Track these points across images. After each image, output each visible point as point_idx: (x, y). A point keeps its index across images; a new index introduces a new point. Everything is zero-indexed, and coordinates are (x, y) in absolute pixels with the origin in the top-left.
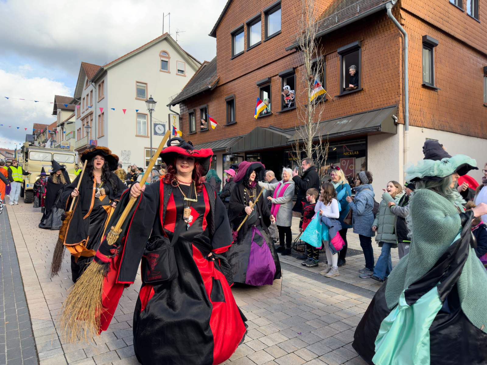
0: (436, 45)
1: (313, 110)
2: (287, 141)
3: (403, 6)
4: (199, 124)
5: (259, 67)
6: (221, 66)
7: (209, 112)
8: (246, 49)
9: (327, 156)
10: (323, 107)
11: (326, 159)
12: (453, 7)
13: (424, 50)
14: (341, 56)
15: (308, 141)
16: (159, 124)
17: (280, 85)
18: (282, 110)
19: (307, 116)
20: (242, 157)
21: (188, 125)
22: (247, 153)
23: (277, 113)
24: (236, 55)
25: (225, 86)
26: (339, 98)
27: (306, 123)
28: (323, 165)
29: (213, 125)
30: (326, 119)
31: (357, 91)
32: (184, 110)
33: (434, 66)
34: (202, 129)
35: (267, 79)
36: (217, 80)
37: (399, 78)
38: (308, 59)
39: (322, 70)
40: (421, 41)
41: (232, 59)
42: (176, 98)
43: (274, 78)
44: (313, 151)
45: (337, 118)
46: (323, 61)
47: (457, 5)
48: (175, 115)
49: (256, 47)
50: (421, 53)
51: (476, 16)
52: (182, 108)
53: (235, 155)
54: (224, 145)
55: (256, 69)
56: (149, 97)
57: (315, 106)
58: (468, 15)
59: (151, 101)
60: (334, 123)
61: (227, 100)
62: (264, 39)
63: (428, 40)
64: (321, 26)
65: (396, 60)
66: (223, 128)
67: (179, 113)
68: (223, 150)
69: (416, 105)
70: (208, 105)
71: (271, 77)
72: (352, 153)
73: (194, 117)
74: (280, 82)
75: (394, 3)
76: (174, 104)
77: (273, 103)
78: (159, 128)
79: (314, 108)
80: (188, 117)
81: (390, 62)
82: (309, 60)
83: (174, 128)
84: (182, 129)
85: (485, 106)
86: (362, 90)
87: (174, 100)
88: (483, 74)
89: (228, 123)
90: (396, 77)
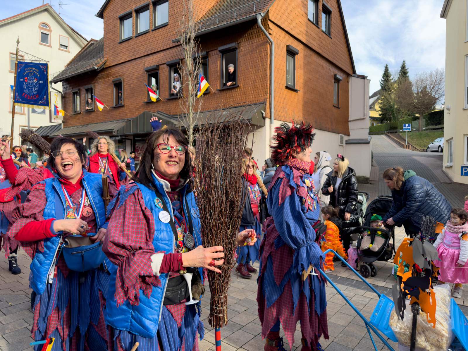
0: (297, 54)
3: (270, 18)
4: (83, 104)
5: (147, 54)
6: (108, 49)
7: (95, 93)
8: (135, 35)
12: (311, 24)
13: (288, 56)
14: (221, 54)
15: (189, 128)
17: (167, 73)
18: (169, 98)
20: (131, 140)
21: (72, 104)
22: (135, 136)
23: (165, 99)
24: (124, 39)
25: (112, 69)
26: (219, 92)
29: (101, 107)
30: (210, 109)
32: (68, 88)
33: (295, 71)
35: (155, 67)
36: (103, 61)
37: (267, 79)
40: (285, 49)
41: (120, 43)
42: (58, 76)
43: (162, 66)
45: (217, 110)
46: (201, 60)
47: (314, 22)
48: (56, 94)
49: (145, 35)
50: (285, 59)
51: (329, 33)
52: (65, 86)
53: (123, 137)
54: (111, 127)
55: (144, 55)
57: (195, 98)
58: (322, 31)
61: (114, 82)
62: (152, 28)
63: (290, 49)
64: (204, 24)
65: (265, 64)
66: (110, 110)
67: (61, 91)
68: (111, 131)
69: (280, 103)
70: (94, 86)
71: (159, 65)
73: (78, 97)
74: (168, 71)
75: (263, 15)
77: (162, 89)
80: (71, 96)
81: (261, 65)
83: (56, 107)
84: (65, 108)
85: (334, 106)
86: (238, 86)
87: (55, 77)
88: (334, 81)
89: (117, 105)
90: (265, 78)
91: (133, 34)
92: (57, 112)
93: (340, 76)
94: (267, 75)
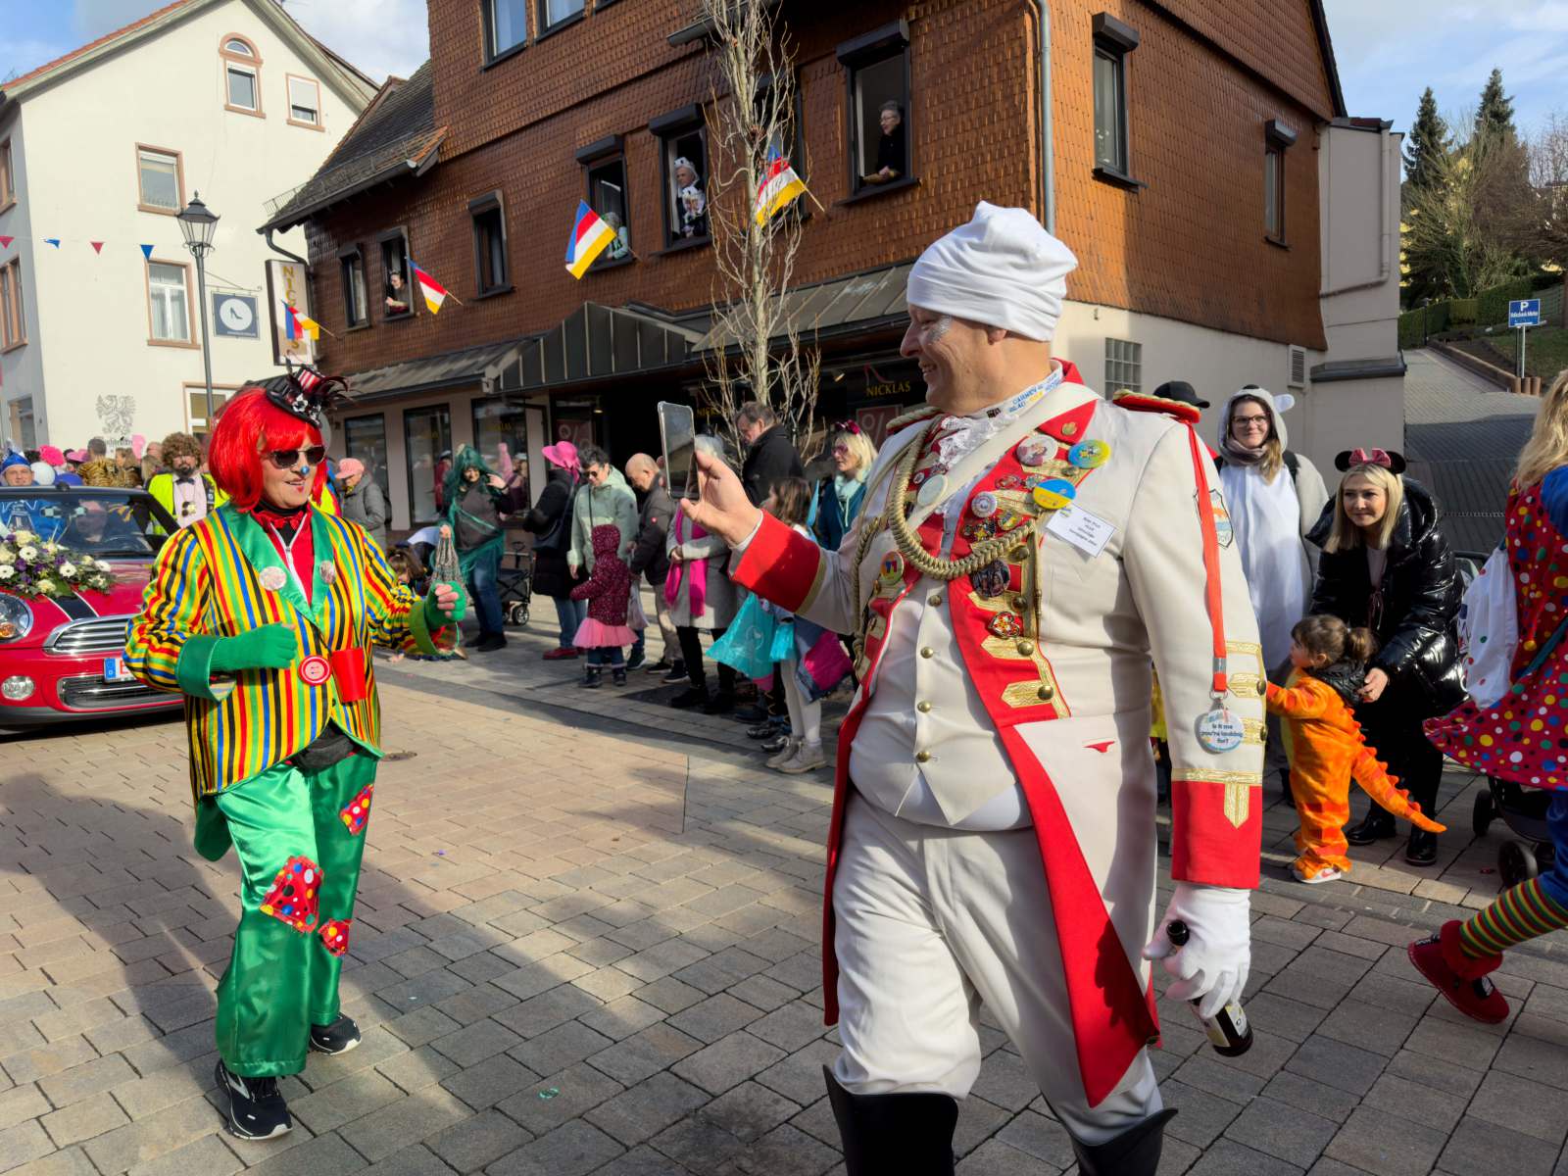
0: (1133, 46)
1: (768, 241)
2: (689, 349)
5: (582, 98)
6: (448, 94)
7: (415, 254)
8: (536, 36)
9: (815, 394)
10: (797, 234)
11: (813, 404)
13: (1097, 58)
14: (849, 70)
15: (754, 344)
16: (234, 297)
17: (655, 162)
18: (668, 246)
19: (748, 262)
20: (542, 408)
21: (341, 298)
22: (556, 394)
23: (650, 256)
24: (498, 56)
25: (467, 162)
26: (846, 210)
27: (745, 286)
28: (804, 422)
29: (434, 299)
30: (811, 278)
31: (902, 186)
32: (324, 245)
33: (1127, 113)
34: (394, 311)
35: (611, 142)
36: (434, 141)
37: (1028, 147)
38: (744, 69)
39: (790, 108)
40: (1089, 31)
41: (488, 69)
42: (291, 204)
43: (640, 136)
44: (771, 377)
45: (840, 277)
46: (791, 78)
48: (288, 264)
49: (569, 31)
50: (1088, 70)
52: (316, 239)
53: (521, 401)
54: (476, 367)
55: (570, 104)
56: (190, 198)
57: (771, 229)
59: (197, 213)
60: (835, 293)
61: (475, 212)
62: (594, 5)
63: (1108, 28)
65: (1018, 89)
66: (465, 308)
67: (305, 257)
68: (475, 382)
69: (1076, 234)
70: (409, 230)
71: (625, 134)
72: (891, 389)
73: (359, 273)
74: (655, 152)
76: (281, 224)
77: (637, 223)
78: (232, 311)
79: (770, 237)
80: (338, 268)
81: (999, 96)
82: (747, 72)
84: (317, 313)
85: (1268, 241)
86: (915, 184)
87: (282, 211)
88: (1264, 145)
89: (486, 290)
90: (1018, 144)
91: (530, 33)
92: (295, 328)
93: (1286, 128)
94: (1024, 132)
